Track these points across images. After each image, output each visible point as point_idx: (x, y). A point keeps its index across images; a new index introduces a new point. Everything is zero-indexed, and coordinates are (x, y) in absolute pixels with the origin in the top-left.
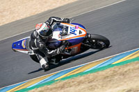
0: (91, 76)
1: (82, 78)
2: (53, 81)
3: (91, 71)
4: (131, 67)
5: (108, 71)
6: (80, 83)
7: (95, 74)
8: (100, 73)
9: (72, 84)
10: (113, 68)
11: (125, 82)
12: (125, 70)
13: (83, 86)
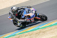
0: (31, 33)
1: (27, 34)
2: (15, 35)
3: (31, 31)
4: (47, 29)
5: (38, 31)
6: (26, 36)
7: (32, 32)
8: (34, 31)
9: (23, 36)
10: (39, 30)
11: (45, 35)
12: (45, 30)
13: (27, 37)
